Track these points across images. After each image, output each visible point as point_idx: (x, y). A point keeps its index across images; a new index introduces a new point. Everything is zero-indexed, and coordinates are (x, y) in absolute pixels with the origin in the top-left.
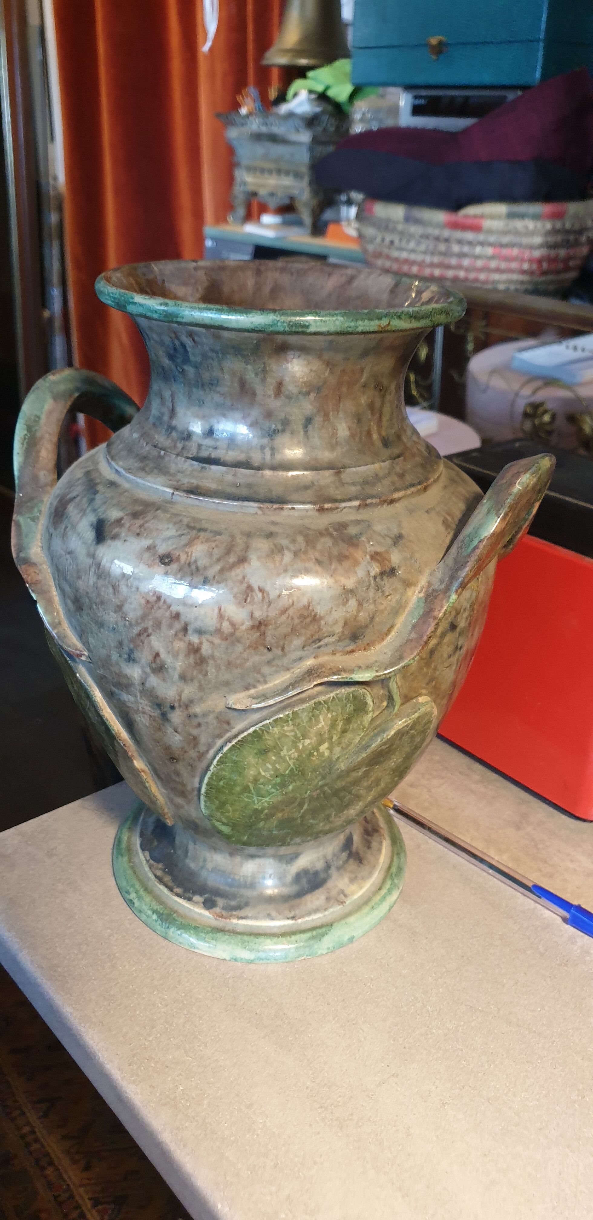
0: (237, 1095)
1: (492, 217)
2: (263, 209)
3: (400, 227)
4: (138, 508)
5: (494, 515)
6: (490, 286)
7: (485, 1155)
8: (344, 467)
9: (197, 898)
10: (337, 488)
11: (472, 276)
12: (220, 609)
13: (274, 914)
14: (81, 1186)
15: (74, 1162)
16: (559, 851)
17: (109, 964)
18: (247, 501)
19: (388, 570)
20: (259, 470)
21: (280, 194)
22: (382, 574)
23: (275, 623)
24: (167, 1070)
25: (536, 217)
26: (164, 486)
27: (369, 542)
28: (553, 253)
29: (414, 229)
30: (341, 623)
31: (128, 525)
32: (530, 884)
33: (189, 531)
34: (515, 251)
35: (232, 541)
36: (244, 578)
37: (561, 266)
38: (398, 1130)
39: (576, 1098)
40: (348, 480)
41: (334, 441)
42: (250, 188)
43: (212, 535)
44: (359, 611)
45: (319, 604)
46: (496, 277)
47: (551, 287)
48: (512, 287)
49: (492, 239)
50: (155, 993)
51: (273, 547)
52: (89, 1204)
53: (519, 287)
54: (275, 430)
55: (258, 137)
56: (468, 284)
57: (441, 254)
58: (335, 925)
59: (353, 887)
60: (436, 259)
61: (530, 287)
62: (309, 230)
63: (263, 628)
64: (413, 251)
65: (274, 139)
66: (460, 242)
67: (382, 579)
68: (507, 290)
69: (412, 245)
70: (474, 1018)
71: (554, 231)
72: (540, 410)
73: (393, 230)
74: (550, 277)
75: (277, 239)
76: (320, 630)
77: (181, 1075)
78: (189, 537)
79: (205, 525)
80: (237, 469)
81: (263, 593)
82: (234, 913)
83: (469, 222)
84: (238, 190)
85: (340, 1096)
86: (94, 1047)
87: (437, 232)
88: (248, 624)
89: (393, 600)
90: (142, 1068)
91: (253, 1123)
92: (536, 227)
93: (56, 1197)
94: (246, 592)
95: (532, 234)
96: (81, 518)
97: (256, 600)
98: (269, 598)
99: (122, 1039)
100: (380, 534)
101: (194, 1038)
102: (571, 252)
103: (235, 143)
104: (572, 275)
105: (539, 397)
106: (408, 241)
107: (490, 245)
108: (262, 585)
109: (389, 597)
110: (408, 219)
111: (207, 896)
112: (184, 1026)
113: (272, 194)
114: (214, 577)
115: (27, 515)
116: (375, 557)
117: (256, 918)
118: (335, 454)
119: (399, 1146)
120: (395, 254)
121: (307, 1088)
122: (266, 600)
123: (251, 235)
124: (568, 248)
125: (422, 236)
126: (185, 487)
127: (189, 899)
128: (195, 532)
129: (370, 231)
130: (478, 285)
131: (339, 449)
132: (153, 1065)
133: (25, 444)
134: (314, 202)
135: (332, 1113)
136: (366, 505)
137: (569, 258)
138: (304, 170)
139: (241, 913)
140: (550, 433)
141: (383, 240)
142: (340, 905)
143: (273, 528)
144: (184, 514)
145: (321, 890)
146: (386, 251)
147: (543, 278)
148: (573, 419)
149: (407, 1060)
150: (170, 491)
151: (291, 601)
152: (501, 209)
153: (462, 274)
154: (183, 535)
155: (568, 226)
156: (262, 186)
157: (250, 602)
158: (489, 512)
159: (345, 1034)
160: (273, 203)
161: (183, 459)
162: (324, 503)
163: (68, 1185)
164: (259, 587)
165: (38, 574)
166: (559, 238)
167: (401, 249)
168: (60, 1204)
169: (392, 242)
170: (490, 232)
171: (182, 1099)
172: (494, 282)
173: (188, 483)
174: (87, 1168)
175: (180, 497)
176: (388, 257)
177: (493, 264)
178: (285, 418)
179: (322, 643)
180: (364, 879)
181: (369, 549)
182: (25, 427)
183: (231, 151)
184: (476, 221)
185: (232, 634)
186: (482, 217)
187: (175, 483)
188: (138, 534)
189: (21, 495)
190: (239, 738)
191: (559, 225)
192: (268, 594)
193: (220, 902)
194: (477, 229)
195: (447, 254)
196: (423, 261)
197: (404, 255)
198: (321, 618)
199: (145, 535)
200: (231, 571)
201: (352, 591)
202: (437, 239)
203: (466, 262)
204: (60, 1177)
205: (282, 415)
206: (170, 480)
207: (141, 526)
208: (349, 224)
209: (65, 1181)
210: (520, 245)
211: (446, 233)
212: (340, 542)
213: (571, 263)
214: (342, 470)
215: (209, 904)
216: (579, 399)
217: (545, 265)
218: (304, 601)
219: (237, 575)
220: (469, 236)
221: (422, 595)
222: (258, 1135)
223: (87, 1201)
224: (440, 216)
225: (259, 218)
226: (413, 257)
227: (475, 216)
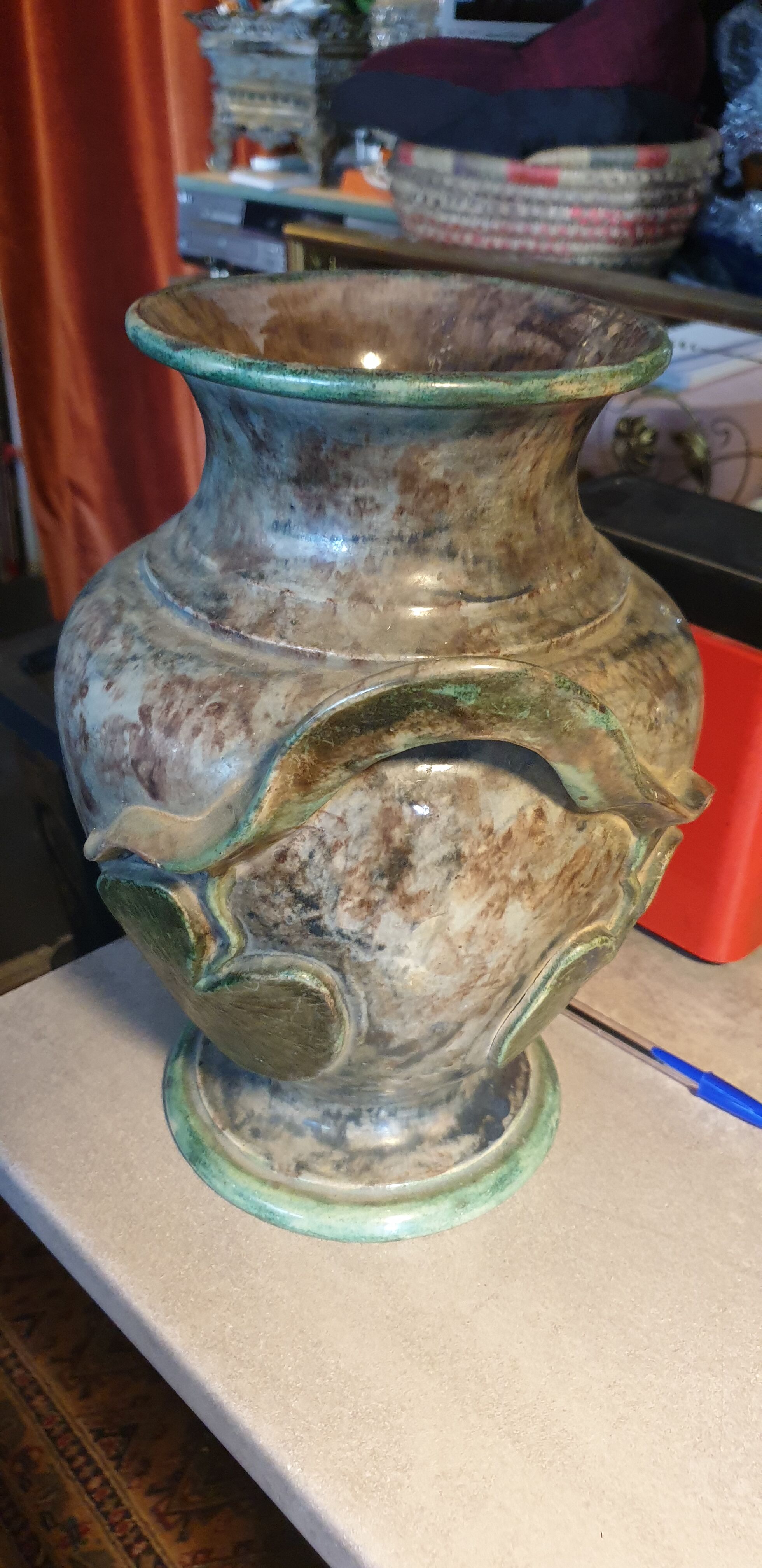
0: (301, 1332)
1: (570, 167)
2: (253, 150)
3: (448, 181)
6: (567, 261)
7: (610, 1386)
11: (544, 247)
14: (78, 1416)
15: (68, 1388)
16: (681, 1004)
17: (126, 1175)
21: (277, 129)
24: (210, 1305)
25: (627, 166)
28: (650, 214)
29: (468, 185)
32: (649, 1047)
34: (601, 213)
37: (659, 231)
38: (502, 1363)
39: (716, 1311)
42: (237, 120)
46: (575, 247)
47: (647, 261)
48: (597, 261)
49: (571, 197)
50: (188, 1208)
52: (91, 1437)
53: (606, 261)
55: (244, 48)
56: (538, 258)
57: (503, 217)
60: (496, 225)
61: (619, 261)
62: (318, 178)
64: (465, 214)
65: (266, 50)
66: (528, 201)
68: (591, 265)
69: (464, 206)
70: (588, 1219)
71: (653, 185)
72: (638, 427)
73: (439, 186)
74: (645, 247)
75: (275, 192)
77: (228, 1309)
83: (541, 173)
84: (219, 123)
85: (429, 1326)
86: (116, 1278)
87: (496, 188)
91: (323, 1365)
92: (628, 180)
93: (48, 1432)
95: (623, 189)
99: (150, 1269)
101: (241, 1263)
102: (674, 212)
103: (213, 54)
104: (674, 243)
105: (635, 410)
106: (459, 201)
107: (570, 205)
110: (458, 171)
112: (227, 1249)
113: (266, 129)
119: (505, 1382)
120: (442, 218)
121: (387, 1318)
123: (240, 187)
124: (669, 208)
125: (477, 194)
129: (407, 187)
130: (552, 259)
132: (192, 1299)
134: (323, 142)
135: (420, 1347)
137: (670, 221)
138: (308, 94)
140: (649, 457)
141: (425, 199)
146: (429, 214)
147: (636, 249)
148: (680, 439)
149: (507, 1276)
152: (582, 155)
153: (531, 245)
155: (670, 176)
156: (251, 116)
159: (429, 1248)
160: (267, 142)
163: (63, 1417)
166: (658, 194)
167: (449, 211)
168: (54, 1439)
169: (437, 203)
170: (568, 187)
171: (233, 1339)
172: (574, 255)
174: (86, 1395)
176: (433, 222)
177: (572, 231)
183: (206, 67)
184: (550, 173)
186: (558, 166)
191: (658, 177)
194: (550, 183)
195: (511, 217)
196: (480, 228)
197: (454, 219)
202: (498, 198)
203: (536, 228)
204: (52, 1407)
208: (372, 172)
209: (57, 1411)
210: (607, 205)
211: (510, 189)
213: (674, 228)
216: (686, 412)
217: (640, 232)
220: (541, 192)
222: (330, 1379)
223: (87, 1433)
224: (502, 166)
225: (248, 164)
226: (465, 222)
227: (548, 167)
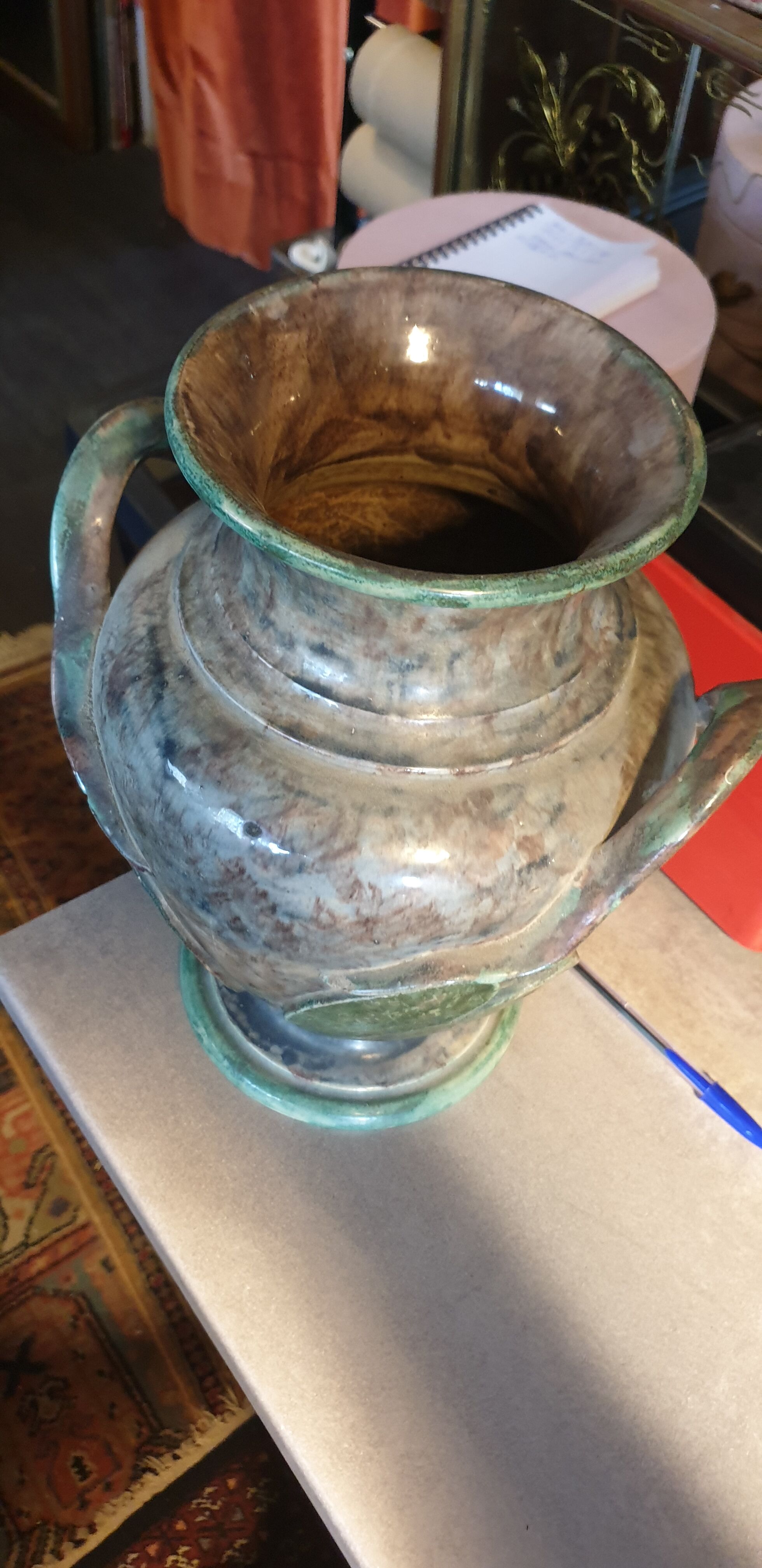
4: (220, 737)
5: (687, 815)
8: (498, 710)
9: (275, 1049)
10: (484, 740)
12: (318, 900)
13: (362, 1077)
16: (707, 988)
17: (173, 1118)
18: (363, 758)
19: (538, 860)
20: (383, 714)
22: (530, 866)
23: (387, 922)
26: (255, 713)
27: (518, 820)
30: (471, 922)
31: (206, 763)
33: (285, 793)
35: (340, 817)
36: (351, 870)
40: (503, 727)
41: (488, 675)
43: (314, 803)
44: (494, 909)
45: (444, 905)
51: (392, 831)
54: (408, 666)
58: (431, 1092)
59: (456, 1044)
63: (370, 925)
67: (529, 872)
76: (442, 928)
78: (284, 802)
79: (308, 786)
80: (354, 709)
81: (374, 892)
82: (318, 1073)
88: (352, 918)
89: (540, 893)
90: (207, 1260)
94: (352, 887)
96: (144, 726)
97: (365, 897)
98: (381, 896)
100: (534, 809)
108: (373, 881)
109: (536, 891)
111: (286, 1047)
114: (313, 864)
115: (71, 655)
116: (525, 843)
117: (341, 1082)
118: (487, 692)
122: (378, 898)
126: (284, 720)
127: (266, 1049)
128: (291, 796)
131: (494, 686)
132: (218, 1256)
133: (66, 543)
136: (521, 762)
139: (325, 1074)
142: (438, 1068)
143: (394, 801)
144: (280, 761)
145: (418, 1049)
150: (262, 722)
151: (408, 902)
154: (277, 797)
157: (356, 899)
158: (681, 805)
161: (282, 675)
162: (465, 765)
164: (369, 884)
165: (88, 758)
173: (287, 714)
175: (275, 733)
178: (425, 653)
179: (443, 940)
180: (470, 1032)
181: (516, 834)
182: (65, 519)
185: (331, 926)
187: (270, 710)
188: (219, 782)
189: (62, 619)
190: (334, 1003)
192: (380, 892)
193: (302, 1057)
198: (445, 918)
199: (228, 786)
200: (336, 859)
201: (489, 891)
205: (421, 650)
206: (263, 704)
207: (223, 770)
212: (480, 823)
214: (494, 714)
215: (288, 1059)
218: (426, 902)
219: (342, 867)
221: (578, 884)
